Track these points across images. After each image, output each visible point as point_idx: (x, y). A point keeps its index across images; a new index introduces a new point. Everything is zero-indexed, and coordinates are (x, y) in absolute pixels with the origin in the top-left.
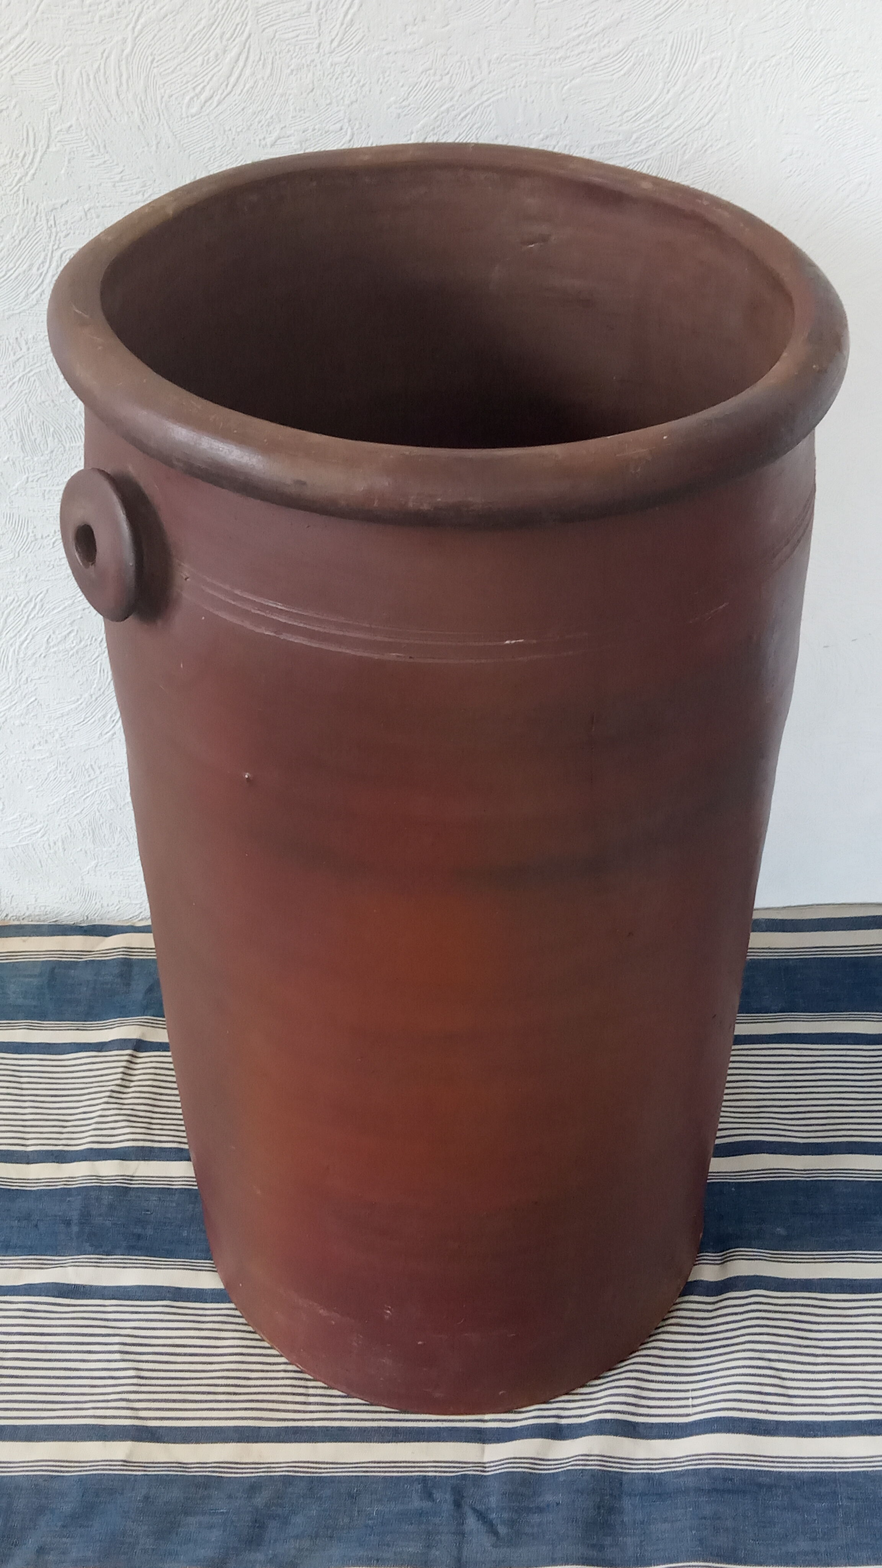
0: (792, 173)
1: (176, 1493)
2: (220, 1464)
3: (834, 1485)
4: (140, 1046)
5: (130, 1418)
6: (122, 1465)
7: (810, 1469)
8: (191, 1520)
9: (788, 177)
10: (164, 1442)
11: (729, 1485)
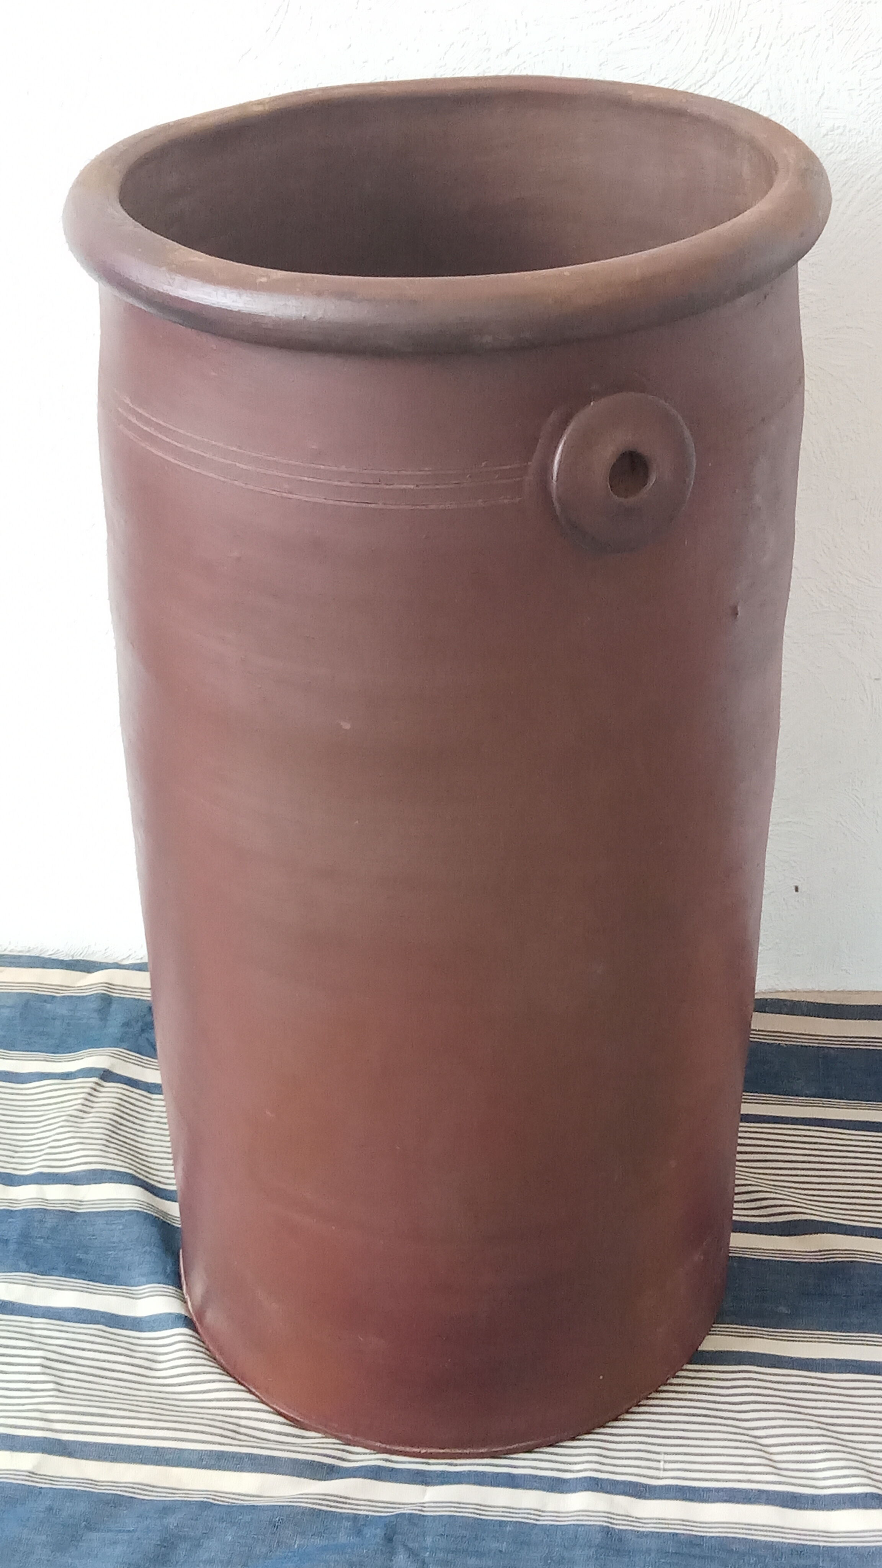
0: (833, 150)
1: (82, 1507)
2: (134, 1485)
3: (817, 1559)
4: (107, 1075)
5: (43, 1429)
6: (27, 1476)
7: (791, 1539)
8: (95, 1535)
9: (831, 154)
10: (76, 1458)
11: (697, 1551)
